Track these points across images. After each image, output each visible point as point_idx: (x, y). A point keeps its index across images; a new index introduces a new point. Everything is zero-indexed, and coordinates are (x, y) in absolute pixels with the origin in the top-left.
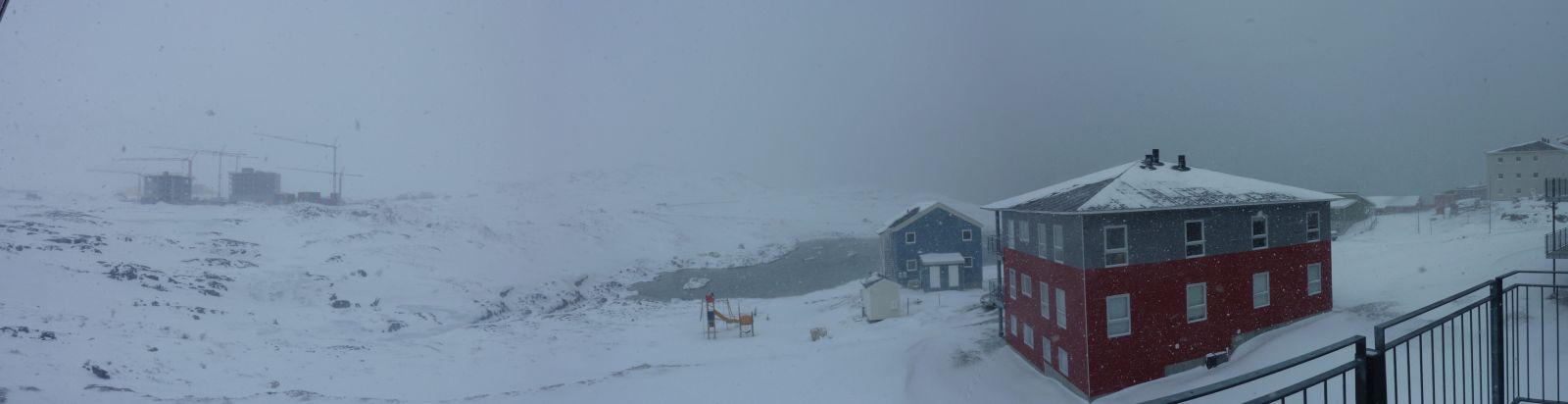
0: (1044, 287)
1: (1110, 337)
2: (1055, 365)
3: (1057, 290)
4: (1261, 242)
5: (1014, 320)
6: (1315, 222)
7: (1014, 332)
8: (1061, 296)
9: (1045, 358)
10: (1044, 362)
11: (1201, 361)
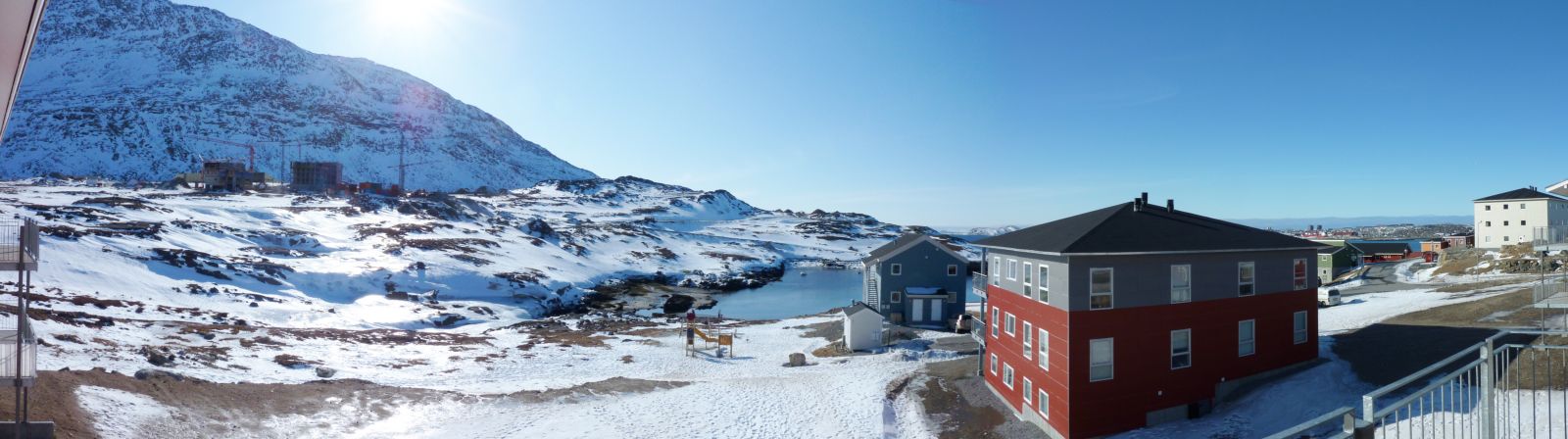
0: (1029, 327)
1: (1091, 380)
2: (1036, 407)
3: (1041, 329)
5: (995, 359)
6: (1302, 269)
7: (994, 371)
8: (1045, 336)
9: (1025, 399)
10: (1024, 404)
11: (1183, 409)
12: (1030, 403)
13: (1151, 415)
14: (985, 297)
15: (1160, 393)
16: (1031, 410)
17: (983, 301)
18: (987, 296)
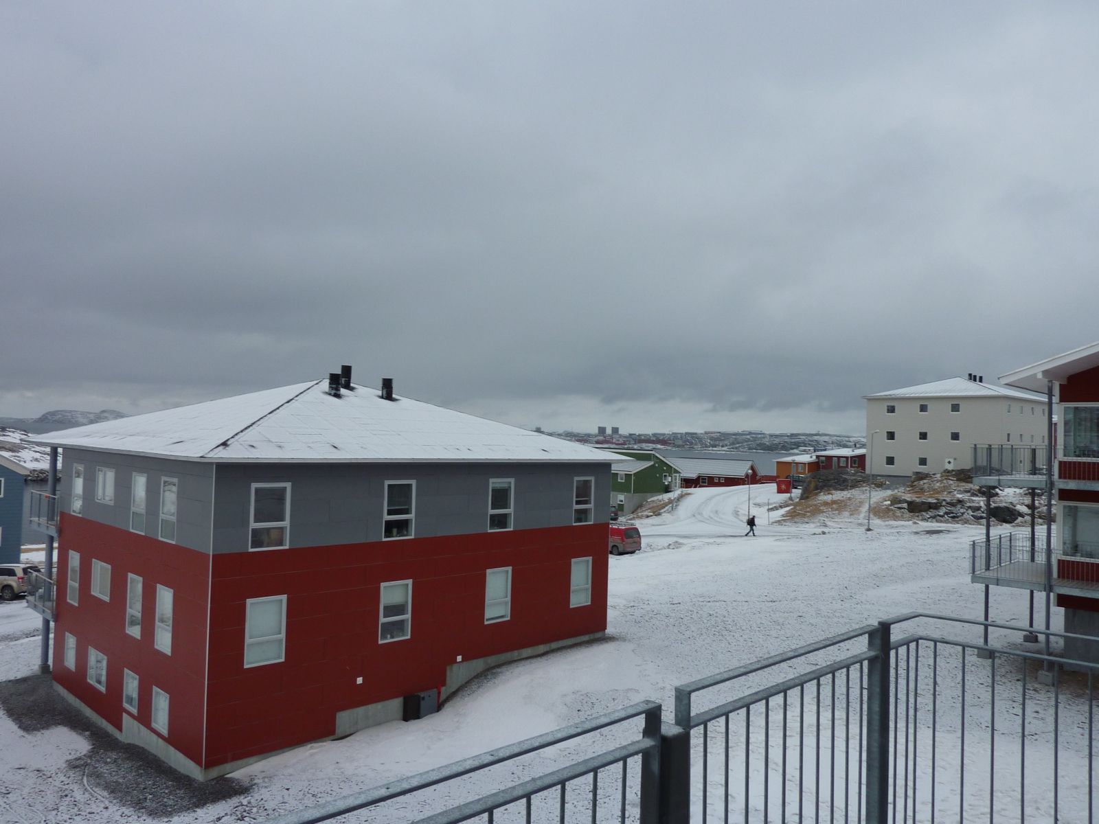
0: (135, 584)
1: (246, 666)
2: (145, 717)
3: (159, 586)
4: (500, 521)
5: (71, 641)
6: (587, 494)
7: (70, 662)
8: (165, 598)
9: (126, 705)
10: (125, 715)
11: (396, 704)
12: (134, 711)
13: (344, 718)
14: (55, 535)
15: (360, 680)
16: (136, 723)
17: (51, 539)
18: (60, 531)
